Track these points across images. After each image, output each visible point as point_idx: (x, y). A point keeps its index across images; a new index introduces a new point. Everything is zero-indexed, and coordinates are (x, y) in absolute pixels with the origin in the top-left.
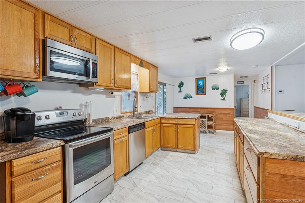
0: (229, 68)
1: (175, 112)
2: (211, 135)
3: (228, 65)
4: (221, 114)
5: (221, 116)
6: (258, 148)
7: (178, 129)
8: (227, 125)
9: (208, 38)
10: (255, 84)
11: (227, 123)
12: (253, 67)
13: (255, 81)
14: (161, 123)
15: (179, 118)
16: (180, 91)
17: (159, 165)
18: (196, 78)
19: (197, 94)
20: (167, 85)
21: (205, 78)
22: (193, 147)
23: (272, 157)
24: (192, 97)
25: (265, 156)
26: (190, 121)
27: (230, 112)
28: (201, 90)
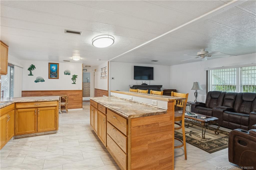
0: (81, 58)
1: (23, 96)
2: (64, 114)
3: (81, 56)
4: (72, 95)
5: (72, 97)
6: (126, 114)
7: (39, 113)
8: (77, 104)
9: (79, 33)
10: (95, 72)
11: (77, 103)
12: (98, 60)
13: (95, 70)
14: (16, 109)
15: (39, 101)
16: (31, 74)
17: (20, 155)
18: (49, 63)
19: (50, 77)
20: (15, 67)
21: (58, 64)
22: (55, 127)
23: (135, 117)
24: (44, 81)
25: (131, 117)
26: (52, 103)
27: (79, 93)
28: (54, 74)
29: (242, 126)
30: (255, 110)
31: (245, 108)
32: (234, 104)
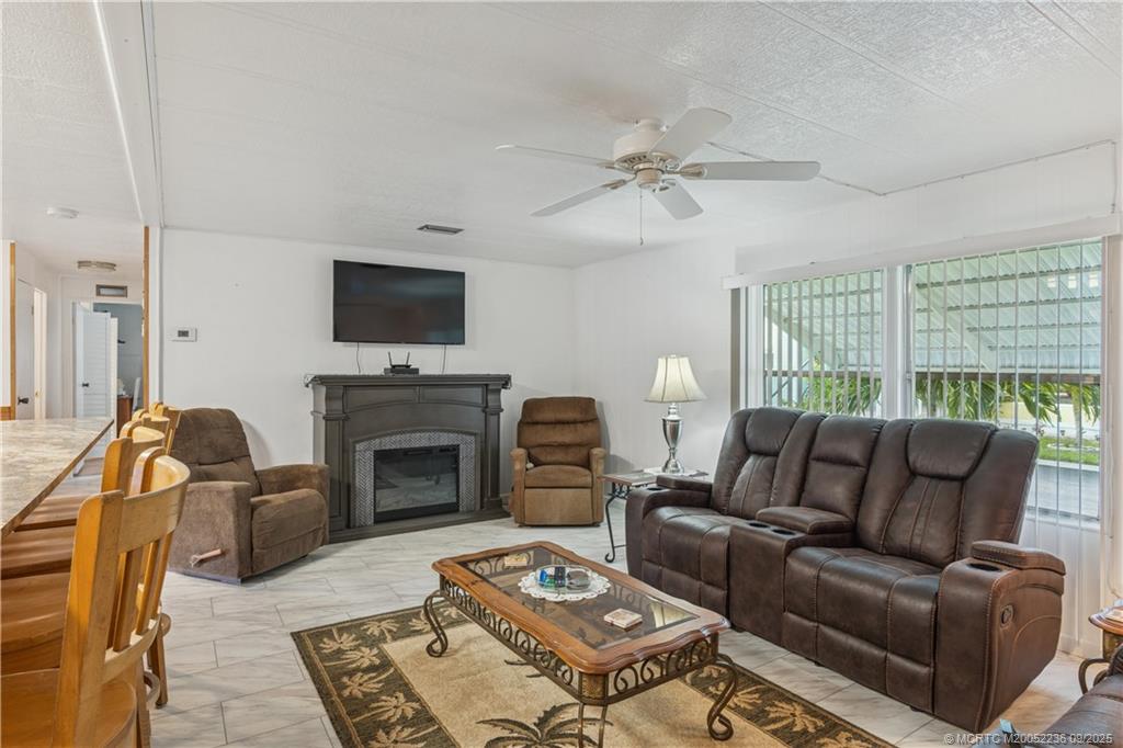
29: (891, 657)
30: (973, 548)
31: (920, 525)
32: (860, 495)
